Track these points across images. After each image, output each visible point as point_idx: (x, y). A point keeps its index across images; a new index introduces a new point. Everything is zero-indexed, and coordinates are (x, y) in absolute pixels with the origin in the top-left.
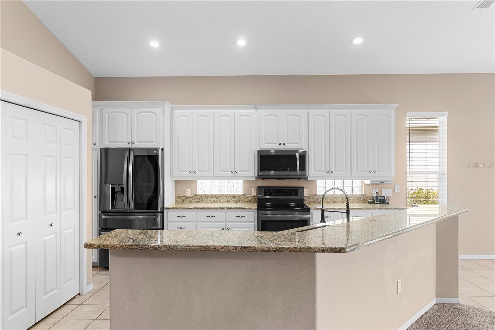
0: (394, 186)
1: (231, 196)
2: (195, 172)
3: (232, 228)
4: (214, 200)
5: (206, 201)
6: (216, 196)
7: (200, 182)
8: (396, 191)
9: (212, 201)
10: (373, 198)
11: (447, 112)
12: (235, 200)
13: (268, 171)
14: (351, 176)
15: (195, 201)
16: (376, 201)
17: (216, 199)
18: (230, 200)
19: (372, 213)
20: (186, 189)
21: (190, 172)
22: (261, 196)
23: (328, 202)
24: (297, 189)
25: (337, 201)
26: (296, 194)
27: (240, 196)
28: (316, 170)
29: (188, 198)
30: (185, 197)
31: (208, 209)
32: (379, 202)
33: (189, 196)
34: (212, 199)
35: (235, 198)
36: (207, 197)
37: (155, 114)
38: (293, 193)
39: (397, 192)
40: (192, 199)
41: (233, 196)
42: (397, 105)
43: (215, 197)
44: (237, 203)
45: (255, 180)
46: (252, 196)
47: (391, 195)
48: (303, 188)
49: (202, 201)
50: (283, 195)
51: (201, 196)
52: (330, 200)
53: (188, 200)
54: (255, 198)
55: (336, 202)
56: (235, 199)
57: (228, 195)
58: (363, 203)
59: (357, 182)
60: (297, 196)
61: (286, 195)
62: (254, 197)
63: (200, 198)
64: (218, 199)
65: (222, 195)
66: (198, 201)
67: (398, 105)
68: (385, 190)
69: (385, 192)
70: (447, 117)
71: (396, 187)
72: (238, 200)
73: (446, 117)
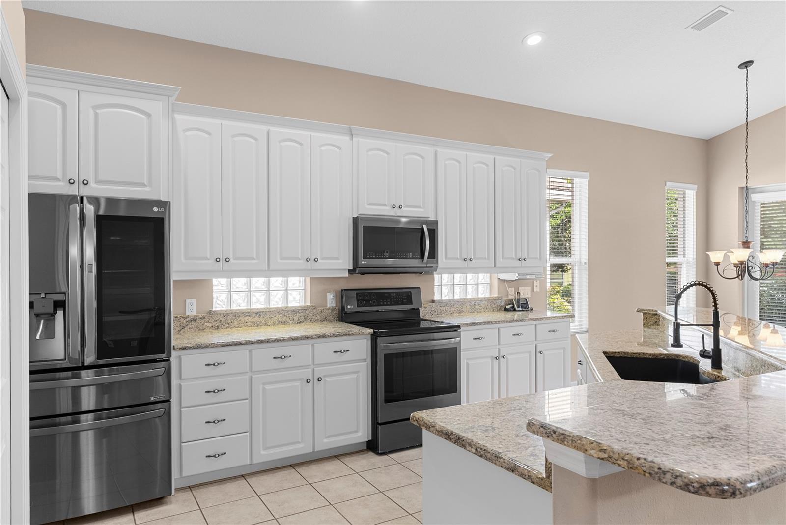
0: (533, 282)
1: (288, 311)
2: (227, 260)
3: (325, 376)
4: (253, 320)
5: (236, 324)
6: (257, 313)
7: (219, 284)
8: (535, 290)
9: (249, 324)
10: (511, 302)
11: (588, 173)
12: (296, 319)
13: (377, 258)
14: (495, 267)
15: (210, 325)
16: (518, 308)
17: (257, 319)
18: (288, 319)
19: (536, 325)
20: (188, 301)
21: (217, 260)
22: (352, 307)
23: (452, 312)
24: (410, 292)
25: (463, 309)
26: (410, 302)
27: (306, 310)
28: (448, 256)
29: (194, 320)
30: (186, 318)
31: (278, 341)
32: (521, 309)
33: (197, 316)
34: (250, 319)
35: (298, 314)
36: (239, 317)
37: (149, 115)
38: (405, 299)
39: (537, 291)
40: (203, 321)
41: (294, 311)
42: (550, 155)
43: (255, 315)
44: (301, 324)
45: (347, 276)
46: (328, 309)
47: (529, 296)
48: (419, 289)
49: (227, 326)
50: (389, 303)
51: (226, 314)
52: (454, 309)
53: (194, 324)
54: (335, 312)
55: (463, 311)
56: (298, 316)
57: (284, 309)
58: (498, 310)
59: (484, 277)
60: (412, 304)
61: (393, 303)
62: (334, 309)
63: (223, 319)
64: (261, 319)
65: (271, 310)
66: (218, 327)
67: (552, 155)
68: (523, 288)
69: (525, 292)
70: (589, 181)
71: (535, 284)
72: (302, 319)
73: (587, 180)
